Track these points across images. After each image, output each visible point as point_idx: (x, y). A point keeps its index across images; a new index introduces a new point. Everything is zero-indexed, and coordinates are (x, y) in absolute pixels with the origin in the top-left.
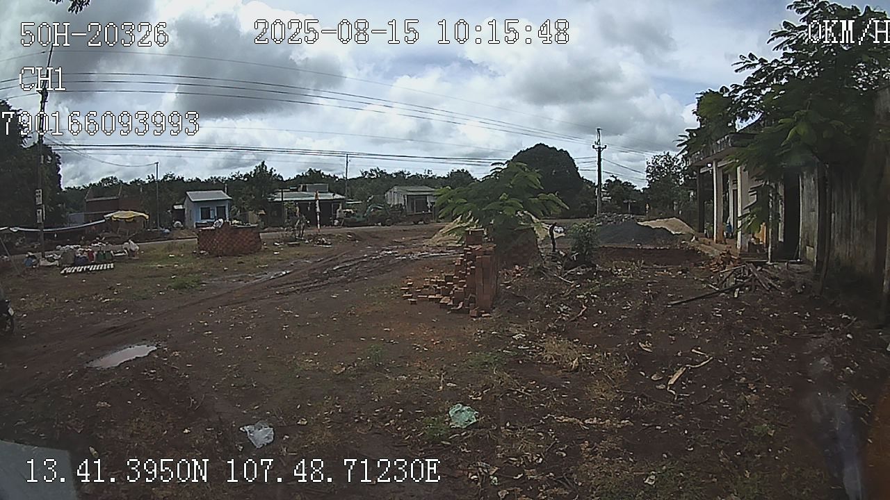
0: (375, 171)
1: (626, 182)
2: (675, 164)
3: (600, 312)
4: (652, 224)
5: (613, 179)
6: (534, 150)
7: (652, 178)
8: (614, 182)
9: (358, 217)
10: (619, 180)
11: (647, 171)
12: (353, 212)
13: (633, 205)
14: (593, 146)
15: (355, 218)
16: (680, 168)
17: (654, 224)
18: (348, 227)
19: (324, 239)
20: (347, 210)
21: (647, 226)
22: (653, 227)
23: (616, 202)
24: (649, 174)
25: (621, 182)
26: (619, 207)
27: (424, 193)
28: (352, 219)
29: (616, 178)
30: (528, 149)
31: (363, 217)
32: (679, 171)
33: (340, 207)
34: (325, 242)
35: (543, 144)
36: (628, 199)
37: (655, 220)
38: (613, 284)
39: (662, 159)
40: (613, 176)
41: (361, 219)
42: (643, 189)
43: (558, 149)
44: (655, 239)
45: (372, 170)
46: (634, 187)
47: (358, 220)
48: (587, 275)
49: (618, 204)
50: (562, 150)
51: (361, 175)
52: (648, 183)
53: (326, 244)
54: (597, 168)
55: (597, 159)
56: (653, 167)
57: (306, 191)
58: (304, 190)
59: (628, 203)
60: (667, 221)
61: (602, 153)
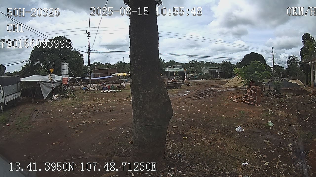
0: (194, 61)
1: (280, 66)
2: (296, 59)
3: (286, 106)
4: (292, 81)
5: (276, 65)
6: (251, 54)
7: (288, 65)
8: (276, 66)
9: (195, 77)
10: (278, 65)
11: (287, 62)
12: (193, 75)
13: (283, 74)
14: (271, 53)
15: (194, 77)
16: (297, 61)
17: (293, 81)
18: (192, 80)
19: (189, 84)
20: (192, 74)
21: (291, 82)
22: (293, 83)
23: (277, 73)
24: (287, 63)
25: (279, 66)
26: (278, 75)
27: (214, 69)
28: (193, 78)
29: (277, 64)
30: (249, 54)
31: (197, 77)
32: (297, 62)
33: (188, 73)
34: (190, 85)
35: (254, 52)
36: (281, 72)
37: (292, 80)
38: (287, 99)
39: (292, 57)
40: (276, 64)
41: (196, 77)
42: (286, 69)
43: (259, 54)
44: (293, 87)
45: (192, 60)
46: (283, 68)
47: (195, 78)
48: (279, 97)
49: (278, 74)
50: (260, 54)
51: (188, 62)
52: (287, 66)
53: (190, 86)
54: (272, 61)
55: (272, 58)
56: (289, 61)
57: (174, 68)
58: (174, 67)
59: (281, 74)
60: (296, 81)
61: (274, 56)
